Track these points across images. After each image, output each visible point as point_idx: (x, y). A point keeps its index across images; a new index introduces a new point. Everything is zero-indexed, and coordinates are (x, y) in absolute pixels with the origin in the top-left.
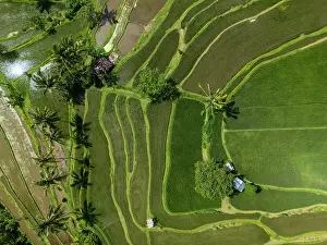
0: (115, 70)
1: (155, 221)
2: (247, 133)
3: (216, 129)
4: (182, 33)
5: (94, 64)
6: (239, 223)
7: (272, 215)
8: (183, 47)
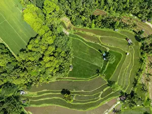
0: (120, 95)
1: (126, 54)
2: (96, 64)
3: (103, 69)
4: (100, 96)
5: (125, 99)
6: (106, 44)
7: (99, 44)
8: (102, 93)
